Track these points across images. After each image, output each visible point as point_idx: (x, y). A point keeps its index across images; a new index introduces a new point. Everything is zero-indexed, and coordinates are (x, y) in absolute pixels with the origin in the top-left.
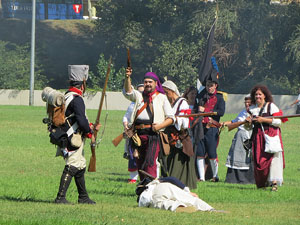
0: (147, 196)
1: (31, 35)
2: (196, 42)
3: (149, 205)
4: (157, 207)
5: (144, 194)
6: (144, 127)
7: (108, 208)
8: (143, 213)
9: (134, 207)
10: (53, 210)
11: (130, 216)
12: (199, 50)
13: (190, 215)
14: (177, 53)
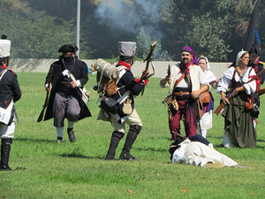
0: (179, 153)
1: (76, 11)
2: (223, 18)
3: (182, 162)
4: (188, 163)
5: (177, 152)
6: (182, 93)
7: (145, 164)
8: (177, 168)
9: (168, 163)
10: (97, 166)
11: (165, 171)
12: (225, 24)
13: (217, 170)
14: (206, 27)
